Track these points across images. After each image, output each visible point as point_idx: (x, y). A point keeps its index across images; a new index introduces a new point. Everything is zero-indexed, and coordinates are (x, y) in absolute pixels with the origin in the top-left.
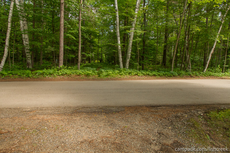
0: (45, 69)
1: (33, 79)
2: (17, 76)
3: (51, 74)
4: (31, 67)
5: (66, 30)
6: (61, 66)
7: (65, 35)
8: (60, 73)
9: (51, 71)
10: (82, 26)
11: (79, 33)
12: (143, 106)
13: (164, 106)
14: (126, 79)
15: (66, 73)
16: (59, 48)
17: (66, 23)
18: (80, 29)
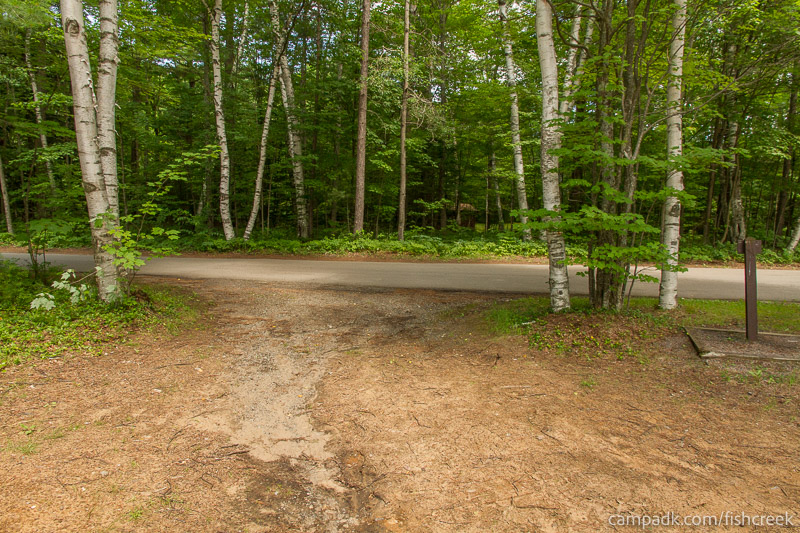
0: (326, 238)
1: (300, 257)
2: (272, 251)
3: (334, 248)
4: (305, 235)
5: (372, 150)
6: (359, 230)
7: (367, 163)
8: (354, 247)
9: (336, 242)
10: (407, 137)
11: (400, 155)
12: (429, 289)
13: (465, 291)
14: (503, 262)
15: (367, 248)
16: (353, 191)
17: (371, 136)
18: (403, 145)
